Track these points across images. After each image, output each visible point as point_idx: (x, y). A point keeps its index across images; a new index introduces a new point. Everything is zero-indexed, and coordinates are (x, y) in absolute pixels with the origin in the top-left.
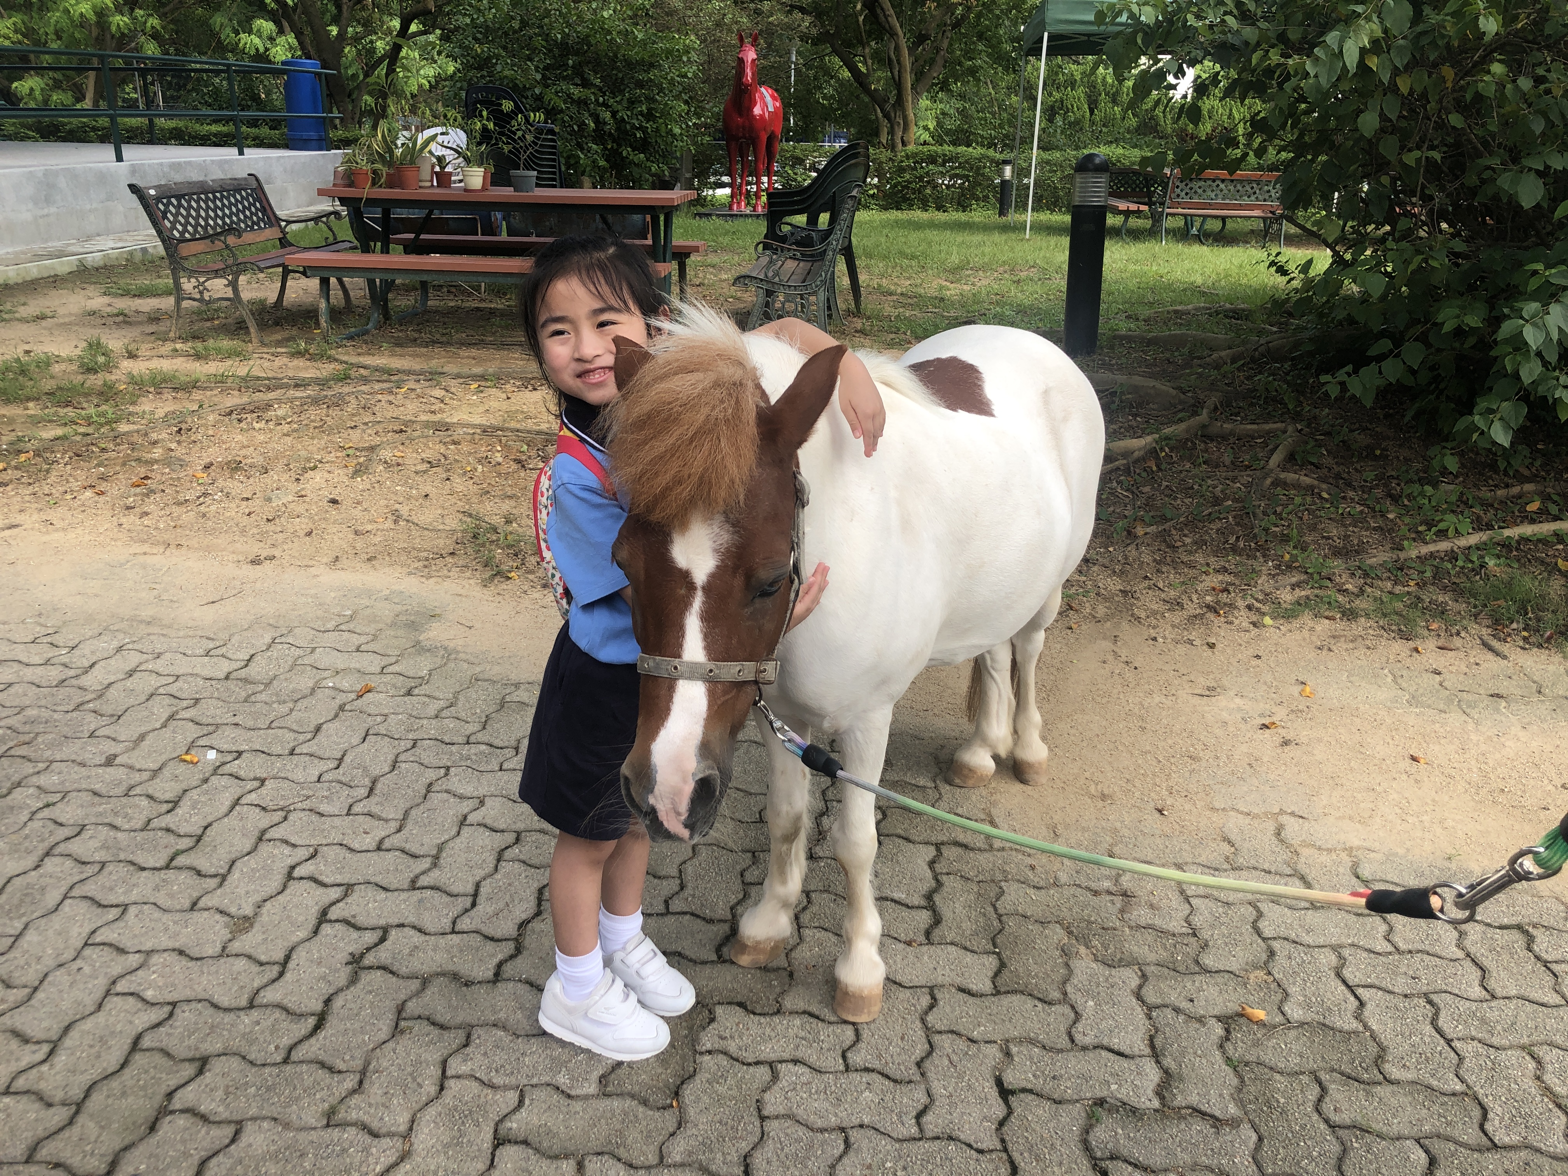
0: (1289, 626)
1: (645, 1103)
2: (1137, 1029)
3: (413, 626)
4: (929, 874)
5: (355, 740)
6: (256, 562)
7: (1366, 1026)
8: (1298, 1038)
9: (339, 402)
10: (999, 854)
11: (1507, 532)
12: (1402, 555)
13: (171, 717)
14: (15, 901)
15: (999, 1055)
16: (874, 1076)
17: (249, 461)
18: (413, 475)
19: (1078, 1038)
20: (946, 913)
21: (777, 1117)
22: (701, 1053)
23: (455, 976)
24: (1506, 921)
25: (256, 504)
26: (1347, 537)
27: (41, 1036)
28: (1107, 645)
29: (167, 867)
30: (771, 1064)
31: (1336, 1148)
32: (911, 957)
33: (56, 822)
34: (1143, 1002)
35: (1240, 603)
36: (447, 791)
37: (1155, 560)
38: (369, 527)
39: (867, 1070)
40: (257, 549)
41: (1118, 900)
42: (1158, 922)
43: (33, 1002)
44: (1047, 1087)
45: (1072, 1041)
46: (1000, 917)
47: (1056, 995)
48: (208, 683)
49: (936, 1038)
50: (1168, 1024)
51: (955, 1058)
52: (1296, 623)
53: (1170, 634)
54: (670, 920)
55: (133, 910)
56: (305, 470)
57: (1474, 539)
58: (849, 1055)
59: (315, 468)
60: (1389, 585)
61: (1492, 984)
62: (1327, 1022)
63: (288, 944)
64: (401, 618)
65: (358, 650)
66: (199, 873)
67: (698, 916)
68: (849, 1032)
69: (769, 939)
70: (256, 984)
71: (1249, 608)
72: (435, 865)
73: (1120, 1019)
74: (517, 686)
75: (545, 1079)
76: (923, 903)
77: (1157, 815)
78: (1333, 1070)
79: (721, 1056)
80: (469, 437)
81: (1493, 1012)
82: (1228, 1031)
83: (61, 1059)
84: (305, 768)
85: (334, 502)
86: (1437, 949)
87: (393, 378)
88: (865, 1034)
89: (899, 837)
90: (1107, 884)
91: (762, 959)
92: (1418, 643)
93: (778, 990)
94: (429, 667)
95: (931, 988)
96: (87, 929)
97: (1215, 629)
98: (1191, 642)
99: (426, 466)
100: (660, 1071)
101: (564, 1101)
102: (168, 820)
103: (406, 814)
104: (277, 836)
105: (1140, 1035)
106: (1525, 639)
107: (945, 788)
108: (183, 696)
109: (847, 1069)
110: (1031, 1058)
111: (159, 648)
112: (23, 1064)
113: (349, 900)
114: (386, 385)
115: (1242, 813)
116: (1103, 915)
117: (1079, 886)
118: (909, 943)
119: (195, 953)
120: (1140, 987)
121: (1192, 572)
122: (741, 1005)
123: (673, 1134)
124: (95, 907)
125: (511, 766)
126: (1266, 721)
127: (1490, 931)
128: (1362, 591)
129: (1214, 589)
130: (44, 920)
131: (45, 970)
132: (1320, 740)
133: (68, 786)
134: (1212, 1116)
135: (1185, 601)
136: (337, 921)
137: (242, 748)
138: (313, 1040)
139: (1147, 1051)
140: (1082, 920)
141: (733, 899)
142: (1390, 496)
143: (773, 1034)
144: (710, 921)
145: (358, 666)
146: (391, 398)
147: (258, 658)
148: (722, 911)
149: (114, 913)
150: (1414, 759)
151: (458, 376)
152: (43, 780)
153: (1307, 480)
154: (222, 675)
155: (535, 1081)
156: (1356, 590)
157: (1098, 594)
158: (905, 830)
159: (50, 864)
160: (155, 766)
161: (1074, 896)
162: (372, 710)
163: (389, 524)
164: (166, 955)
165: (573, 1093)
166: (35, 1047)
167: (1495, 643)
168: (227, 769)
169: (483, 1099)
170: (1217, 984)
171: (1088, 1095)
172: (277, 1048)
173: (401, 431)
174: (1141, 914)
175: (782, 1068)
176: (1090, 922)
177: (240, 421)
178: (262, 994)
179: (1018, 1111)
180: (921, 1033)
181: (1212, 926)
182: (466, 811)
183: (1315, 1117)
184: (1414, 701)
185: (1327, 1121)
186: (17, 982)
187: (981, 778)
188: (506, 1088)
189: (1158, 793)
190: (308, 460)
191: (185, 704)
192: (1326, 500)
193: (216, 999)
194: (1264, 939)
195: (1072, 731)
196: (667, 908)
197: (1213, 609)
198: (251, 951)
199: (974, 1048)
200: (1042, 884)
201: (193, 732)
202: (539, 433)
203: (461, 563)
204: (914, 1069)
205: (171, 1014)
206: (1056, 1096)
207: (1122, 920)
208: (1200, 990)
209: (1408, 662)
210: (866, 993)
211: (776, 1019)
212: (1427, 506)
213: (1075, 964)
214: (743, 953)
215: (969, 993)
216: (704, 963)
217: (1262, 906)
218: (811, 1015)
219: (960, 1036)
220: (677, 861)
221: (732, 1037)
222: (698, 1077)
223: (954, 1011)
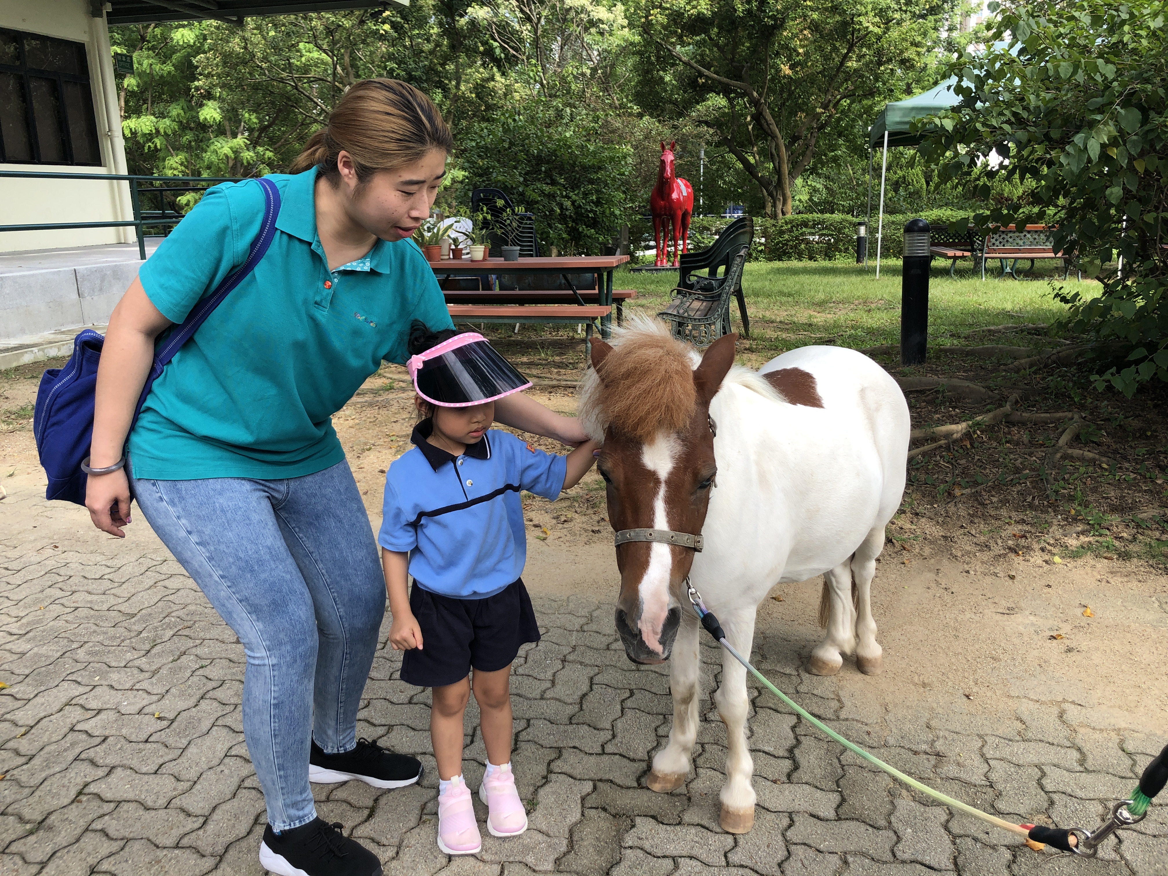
0: (1075, 564)
2: (944, 851)
4: (791, 735)
7: (1122, 857)
8: (1069, 864)
9: (386, 405)
10: (844, 723)
15: (839, 862)
16: (747, 870)
19: (899, 854)
20: (803, 761)
22: (625, 848)
26: (1122, 497)
27: (199, 812)
28: (931, 576)
30: (674, 858)
32: (776, 792)
33: (207, 678)
34: (949, 832)
35: (1036, 546)
37: (969, 514)
39: (742, 866)
41: (933, 759)
42: (963, 776)
43: (193, 790)
45: (894, 856)
46: (843, 766)
47: (883, 823)
49: (793, 848)
50: (968, 849)
51: (806, 862)
52: (1080, 562)
53: (980, 568)
54: (605, 758)
56: (365, 450)
58: (729, 855)
59: (371, 449)
60: (1157, 534)
67: (624, 757)
68: (730, 840)
69: (674, 773)
71: (1043, 550)
73: (932, 842)
75: (518, 859)
76: (786, 754)
77: (965, 699)
79: (639, 851)
82: (1015, 856)
83: (211, 827)
88: (741, 841)
89: (770, 708)
90: (924, 747)
91: (669, 787)
93: (680, 809)
95: (790, 814)
96: (227, 746)
97: (1015, 565)
98: (996, 575)
100: (596, 858)
105: (947, 855)
107: (805, 676)
109: (728, 864)
110: (863, 867)
112: (187, 829)
115: (1032, 700)
116: (920, 768)
117: (903, 747)
118: (775, 782)
120: (948, 821)
121: (998, 523)
122: (653, 817)
124: (231, 732)
126: (1054, 634)
128: (1135, 539)
129: (1015, 535)
130: (200, 740)
131: (201, 771)
132: (1097, 649)
133: (214, 655)
135: (992, 544)
138: (367, 824)
139: (952, 867)
141: (649, 746)
142: (1159, 466)
143: (675, 838)
144: (633, 760)
148: (641, 754)
152: (199, 651)
153: (1090, 455)
155: (511, 859)
156: (1130, 538)
157: (925, 539)
158: (775, 704)
161: (899, 754)
165: (537, 868)
166: (195, 819)
169: (477, 869)
174: (950, 770)
175: (681, 861)
180: (781, 843)
181: (1006, 781)
186: (183, 778)
187: (832, 669)
188: (492, 862)
189: (967, 684)
190: (366, 444)
192: (1106, 470)
194: (1046, 792)
195: (902, 638)
196: (603, 750)
197: (1014, 550)
199: (820, 856)
200: (875, 744)
204: (776, 868)
207: (935, 773)
210: (742, 812)
211: (678, 828)
213: (898, 802)
214: (655, 782)
215: (818, 818)
216: (628, 788)
217: (1046, 769)
218: (703, 827)
219: (810, 846)
220: (611, 719)
221: (647, 838)
222: (622, 865)
223: (806, 829)
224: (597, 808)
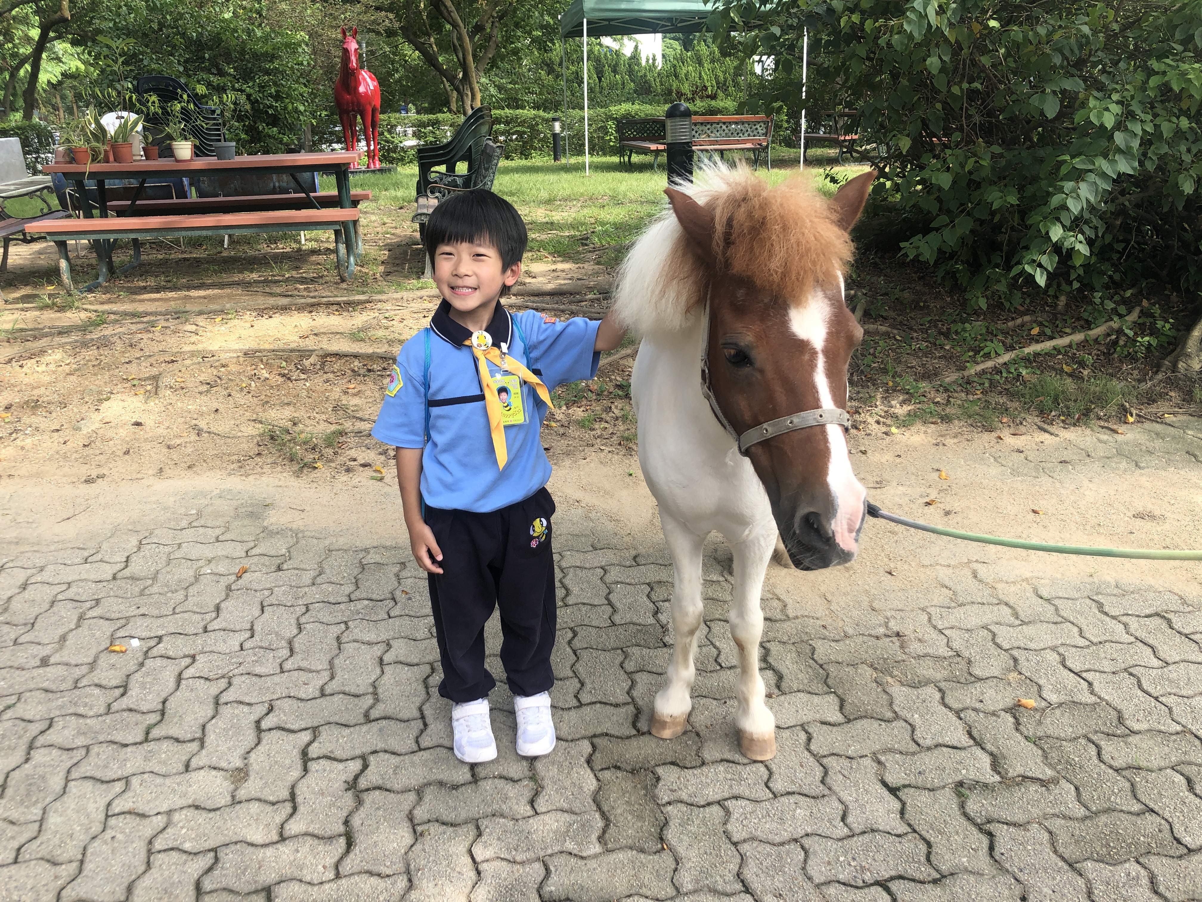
0: (910, 432)
1: (642, 851)
2: (956, 728)
3: (253, 515)
5: (257, 612)
6: (89, 481)
7: (1099, 698)
8: (1063, 715)
9: (105, 343)
10: (797, 621)
11: (1027, 350)
12: (966, 373)
13: (81, 618)
14: (22, 791)
15: (875, 765)
16: (797, 796)
17: (46, 399)
18: (198, 395)
19: (921, 741)
20: (783, 668)
21: (745, 841)
22: (664, 805)
23: (441, 784)
24: (1148, 612)
25: (66, 433)
26: (924, 365)
29: (146, 740)
30: (718, 803)
31: (1127, 785)
33: (24, 720)
34: (950, 708)
35: (871, 420)
36: (355, 641)
38: (178, 442)
39: (789, 793)
40: (84, 471)
41: (895, 639)
42: (930, 651)
44: (920, 781)
45: (919, 745)
46: (821, 666)
47: (889, 715)
48: (100, 585)
49: (825, 761)
50: (975, 721)
51: (846, 773)
52: (914, 429)
54: (585, 710)
55: (135, 782)
56: (100, 401)
57: (1006, 357)
58: (771, 785)
59: (108, 399)
60: (963, 395)
61: (1162, 655)
62: (1075, 699)
63: (289, 784)
64: (240, 510)
65: (218, 541)
66: (177, 740)
67: (605, 703)
68: (763, 769)
70: (278, 820)
71: (878, 422)
72: (377, 700)
73: (942, 723)
74: (366, 550)
75: (556, 849)
77: (889, 576)
78: (1096, 732)
79: (679, 805)
80: (234, 360)
81: (1173, 672)
82: (1015, 717)
84: (224, 641)
85: (138, 424)
86: (1116, 638)
87: (145, 319)
88: (774, 767)
89: (720, 620)
90: (882, 630)
92: (998, 433)
93: (694, 747)
94: (285, 546)
95: (802, 725)
96: (102, 803)
99: (205, 388)
100: (640, 824)
101: (581, 863)
102: (125, 702)
103: (331, 663)
104: (231, 699)
105: (961, 732)
106: (1063, 421)
108: (83, 598)
109: (775, 795)
110: (897, 763)
111: (39, 562)
113: (320, 739)
114: (141, 326)
115: (944, 566)
116: (891, 652)
117: (863, 635)
119: (209, 805)
120: (943, 698)
122: (673, 763)
123: (675, 870)
124: (98, 785)
125: (398, 613)
126: (927, 500)
127: (1140, 619)
128: (948, 401)
130: (58, 804)
131: (82, 844)
132: (969, 508)
133: (18, 688)
134: (1038, 779)
136: (319, 758)
137: (160, 633)
138: (351, 855)
139: (972, 742)
140: (879, 658)
141: (625, 686)
142: (941, 333)
143: (709, 781)
144: (617, 705)
145: (224, 553)
146: (150, 335)
147: (134, 558)
149: (118, 787)
150: (1034, 512)
151: (200, 313)
153: (883, 328)
154: (110, 577)
155: (549, 851)
156: (944, 402)
158: (721, 614)
159: (38, 756)
160: (90, 660)
161: (864, 642)
162: (255, 586)
163: (193, 437)
164: (184, 812)
165: (584, 854)
167: (1046, 426)
168: (155, 652)
170: (991, 687)
171: (950, 781)
172: (324, 867)
173: (173, 361)
174: (915, 647)
175: (729, 804)
176: (885, 660)
177: (22, 366)
178: (287, 827)
179: (909, 802)
180: (812, 760)
181: (967, 647)
182: (379, 654)
183: (1103, 766)
184: (1015, 472)
185: (1111, 767)
186: (61, 859)
188: (530, 861)
189: (882, 561)
190: (100, 393)
191: (88, 605)
192: (901, 341)
193: (249, 839)
194: (1005, 650)
198: (259, 795)
199: (855, 763)
200: (837, 638)
201: (108, 628)
202: (292, 351)
203: (269, 461)
204: (821, 786)
205: (217, 859)
206: (929, 786)
207: (905, 653)
208: (983, 693)
209: (998, 446)
211: (704, 768)
212: (969, 338)
213: (890, 690)
215: (830, 724)
216: (629, 737)
217: (992, 627)
218: (728, 761)
219: (841, 756)
220: (568, 665)
221: (680, 789)
222: (671, 824)
223: (826, 740)
224: (608, 768)
